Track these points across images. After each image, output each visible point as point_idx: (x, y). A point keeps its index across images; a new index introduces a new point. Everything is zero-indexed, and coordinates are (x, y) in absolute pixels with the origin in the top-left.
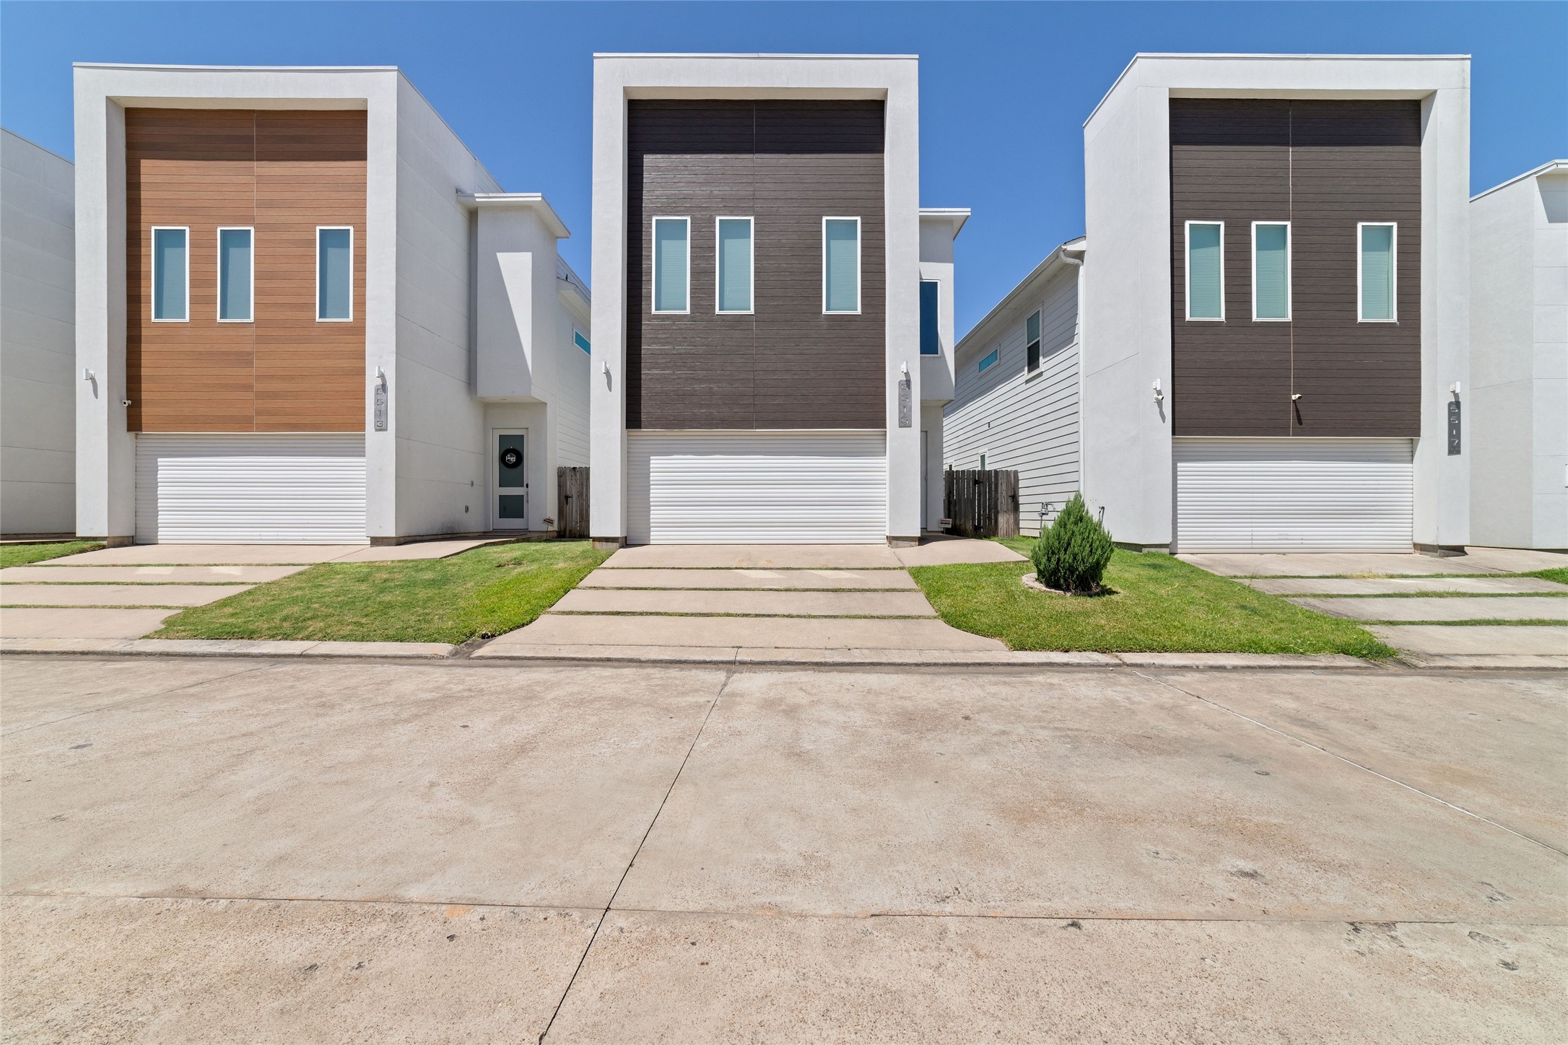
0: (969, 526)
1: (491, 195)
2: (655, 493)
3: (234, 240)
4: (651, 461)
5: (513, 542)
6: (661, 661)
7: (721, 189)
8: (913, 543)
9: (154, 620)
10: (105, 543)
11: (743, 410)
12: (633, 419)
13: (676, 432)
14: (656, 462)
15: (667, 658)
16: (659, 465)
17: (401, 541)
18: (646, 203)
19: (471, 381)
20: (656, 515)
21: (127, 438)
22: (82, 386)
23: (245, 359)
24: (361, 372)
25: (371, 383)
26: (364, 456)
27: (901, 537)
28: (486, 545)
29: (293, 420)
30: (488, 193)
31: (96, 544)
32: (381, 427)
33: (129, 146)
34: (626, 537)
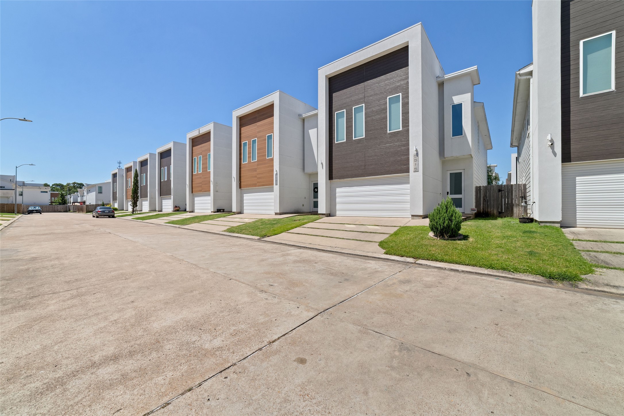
0: (495, 212)
1: (306, 114)
2: (338, 200)
3: (254, 142)
4: (337, 190)
5: (310, 215)
6: (290, 245)
7: (354, 97)
8: (420, 218)
9: (226, 228)
10: (236, 213)
11: (362, 171)
12: (331, 177)
13: (342, 180)
14: (338, 190)
15: (292, 244)
16: (339, 191)
17: (281, 214)
18: (334, 109)
19: (304, 169)
20: (338, 207)
21: (239, 190)
22: (233, 179)
23: (255, 170)
24: (273, 171)
25: (275, 173)
26: (273, 192)
27: (415, 215)
28: (298, 215)
29: (263, 184)
30: (305, 114)
31: (235, 213)
32: (276, 185)
33: (240, 126)
34: (330, 214)
